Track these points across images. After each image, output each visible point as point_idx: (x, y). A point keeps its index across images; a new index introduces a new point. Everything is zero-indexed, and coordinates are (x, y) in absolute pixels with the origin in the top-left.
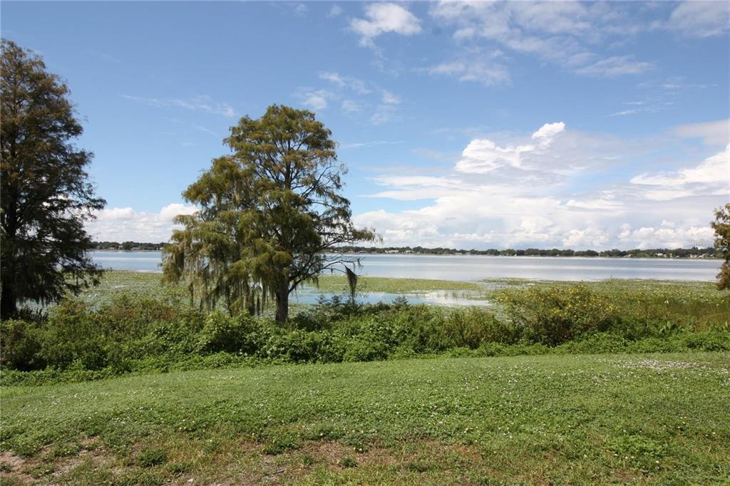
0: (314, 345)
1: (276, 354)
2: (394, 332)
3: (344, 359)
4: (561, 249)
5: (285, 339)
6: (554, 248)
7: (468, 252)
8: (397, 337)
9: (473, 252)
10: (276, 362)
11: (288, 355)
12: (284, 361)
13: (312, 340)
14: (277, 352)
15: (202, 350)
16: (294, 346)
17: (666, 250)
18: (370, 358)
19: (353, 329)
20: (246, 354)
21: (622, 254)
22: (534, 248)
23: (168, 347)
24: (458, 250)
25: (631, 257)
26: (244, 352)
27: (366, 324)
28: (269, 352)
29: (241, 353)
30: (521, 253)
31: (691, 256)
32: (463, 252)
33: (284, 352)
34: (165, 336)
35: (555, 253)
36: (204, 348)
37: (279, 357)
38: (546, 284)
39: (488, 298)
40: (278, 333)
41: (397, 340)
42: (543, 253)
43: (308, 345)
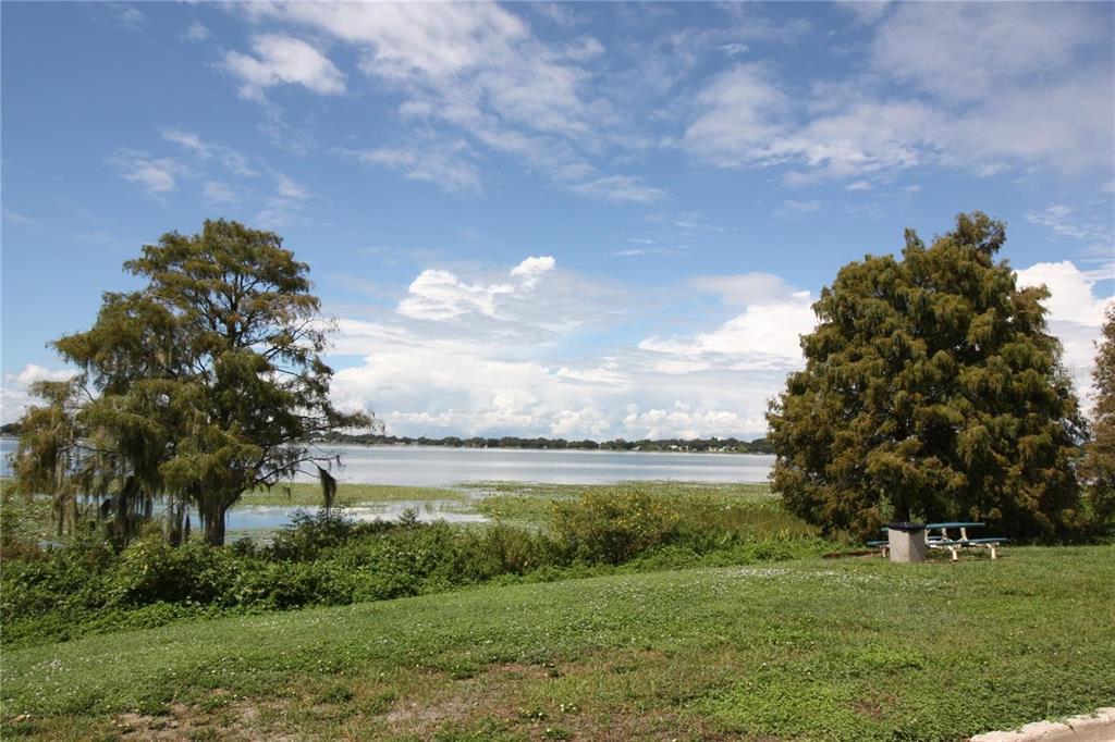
0: (312, 583)
1: (251, 599)
2: (418, 558)
3: (355, 599)
4: (549, 438)
5: (264, 576)
6: (540, 436)
7: (414, 440)
8: (424, 565)
9: (423, 442)
10: (253, 610)
11: (270, 599)
12: (266, 609)
13: (308, 574)
14: (254, 596)
15: (121, 602)
16: (282, 586)
17: (682, 441)
18: (393, 595)
19: (359, 557)
20: (198, 603)
21: (629, 446)
22: (512, 436)
23: (54, 601)
24: (399, 437)
25: (640, 450)
26: (193, 600)
27: (376, 548)
28: (239, 598)
29: (189, 602)
30: (493, 443)
31: (710, 450)
32: (407, 441)
33: (265, 595)
34: (44, 583)
35: (541, 444)
36: (123, 598)
37: (256, 604)
38: (549, 489)
39: (479, 511)
40: (251, 568)
41: (424, 570)
42: (526, 444)
43: (302, 582)
